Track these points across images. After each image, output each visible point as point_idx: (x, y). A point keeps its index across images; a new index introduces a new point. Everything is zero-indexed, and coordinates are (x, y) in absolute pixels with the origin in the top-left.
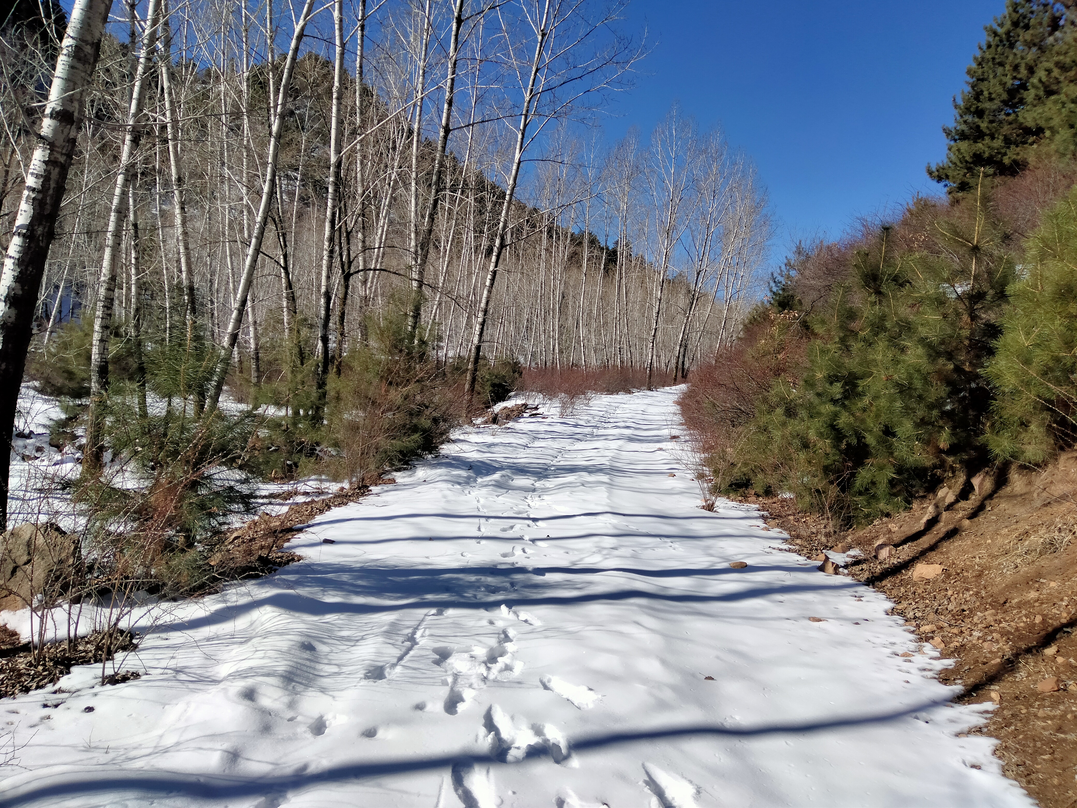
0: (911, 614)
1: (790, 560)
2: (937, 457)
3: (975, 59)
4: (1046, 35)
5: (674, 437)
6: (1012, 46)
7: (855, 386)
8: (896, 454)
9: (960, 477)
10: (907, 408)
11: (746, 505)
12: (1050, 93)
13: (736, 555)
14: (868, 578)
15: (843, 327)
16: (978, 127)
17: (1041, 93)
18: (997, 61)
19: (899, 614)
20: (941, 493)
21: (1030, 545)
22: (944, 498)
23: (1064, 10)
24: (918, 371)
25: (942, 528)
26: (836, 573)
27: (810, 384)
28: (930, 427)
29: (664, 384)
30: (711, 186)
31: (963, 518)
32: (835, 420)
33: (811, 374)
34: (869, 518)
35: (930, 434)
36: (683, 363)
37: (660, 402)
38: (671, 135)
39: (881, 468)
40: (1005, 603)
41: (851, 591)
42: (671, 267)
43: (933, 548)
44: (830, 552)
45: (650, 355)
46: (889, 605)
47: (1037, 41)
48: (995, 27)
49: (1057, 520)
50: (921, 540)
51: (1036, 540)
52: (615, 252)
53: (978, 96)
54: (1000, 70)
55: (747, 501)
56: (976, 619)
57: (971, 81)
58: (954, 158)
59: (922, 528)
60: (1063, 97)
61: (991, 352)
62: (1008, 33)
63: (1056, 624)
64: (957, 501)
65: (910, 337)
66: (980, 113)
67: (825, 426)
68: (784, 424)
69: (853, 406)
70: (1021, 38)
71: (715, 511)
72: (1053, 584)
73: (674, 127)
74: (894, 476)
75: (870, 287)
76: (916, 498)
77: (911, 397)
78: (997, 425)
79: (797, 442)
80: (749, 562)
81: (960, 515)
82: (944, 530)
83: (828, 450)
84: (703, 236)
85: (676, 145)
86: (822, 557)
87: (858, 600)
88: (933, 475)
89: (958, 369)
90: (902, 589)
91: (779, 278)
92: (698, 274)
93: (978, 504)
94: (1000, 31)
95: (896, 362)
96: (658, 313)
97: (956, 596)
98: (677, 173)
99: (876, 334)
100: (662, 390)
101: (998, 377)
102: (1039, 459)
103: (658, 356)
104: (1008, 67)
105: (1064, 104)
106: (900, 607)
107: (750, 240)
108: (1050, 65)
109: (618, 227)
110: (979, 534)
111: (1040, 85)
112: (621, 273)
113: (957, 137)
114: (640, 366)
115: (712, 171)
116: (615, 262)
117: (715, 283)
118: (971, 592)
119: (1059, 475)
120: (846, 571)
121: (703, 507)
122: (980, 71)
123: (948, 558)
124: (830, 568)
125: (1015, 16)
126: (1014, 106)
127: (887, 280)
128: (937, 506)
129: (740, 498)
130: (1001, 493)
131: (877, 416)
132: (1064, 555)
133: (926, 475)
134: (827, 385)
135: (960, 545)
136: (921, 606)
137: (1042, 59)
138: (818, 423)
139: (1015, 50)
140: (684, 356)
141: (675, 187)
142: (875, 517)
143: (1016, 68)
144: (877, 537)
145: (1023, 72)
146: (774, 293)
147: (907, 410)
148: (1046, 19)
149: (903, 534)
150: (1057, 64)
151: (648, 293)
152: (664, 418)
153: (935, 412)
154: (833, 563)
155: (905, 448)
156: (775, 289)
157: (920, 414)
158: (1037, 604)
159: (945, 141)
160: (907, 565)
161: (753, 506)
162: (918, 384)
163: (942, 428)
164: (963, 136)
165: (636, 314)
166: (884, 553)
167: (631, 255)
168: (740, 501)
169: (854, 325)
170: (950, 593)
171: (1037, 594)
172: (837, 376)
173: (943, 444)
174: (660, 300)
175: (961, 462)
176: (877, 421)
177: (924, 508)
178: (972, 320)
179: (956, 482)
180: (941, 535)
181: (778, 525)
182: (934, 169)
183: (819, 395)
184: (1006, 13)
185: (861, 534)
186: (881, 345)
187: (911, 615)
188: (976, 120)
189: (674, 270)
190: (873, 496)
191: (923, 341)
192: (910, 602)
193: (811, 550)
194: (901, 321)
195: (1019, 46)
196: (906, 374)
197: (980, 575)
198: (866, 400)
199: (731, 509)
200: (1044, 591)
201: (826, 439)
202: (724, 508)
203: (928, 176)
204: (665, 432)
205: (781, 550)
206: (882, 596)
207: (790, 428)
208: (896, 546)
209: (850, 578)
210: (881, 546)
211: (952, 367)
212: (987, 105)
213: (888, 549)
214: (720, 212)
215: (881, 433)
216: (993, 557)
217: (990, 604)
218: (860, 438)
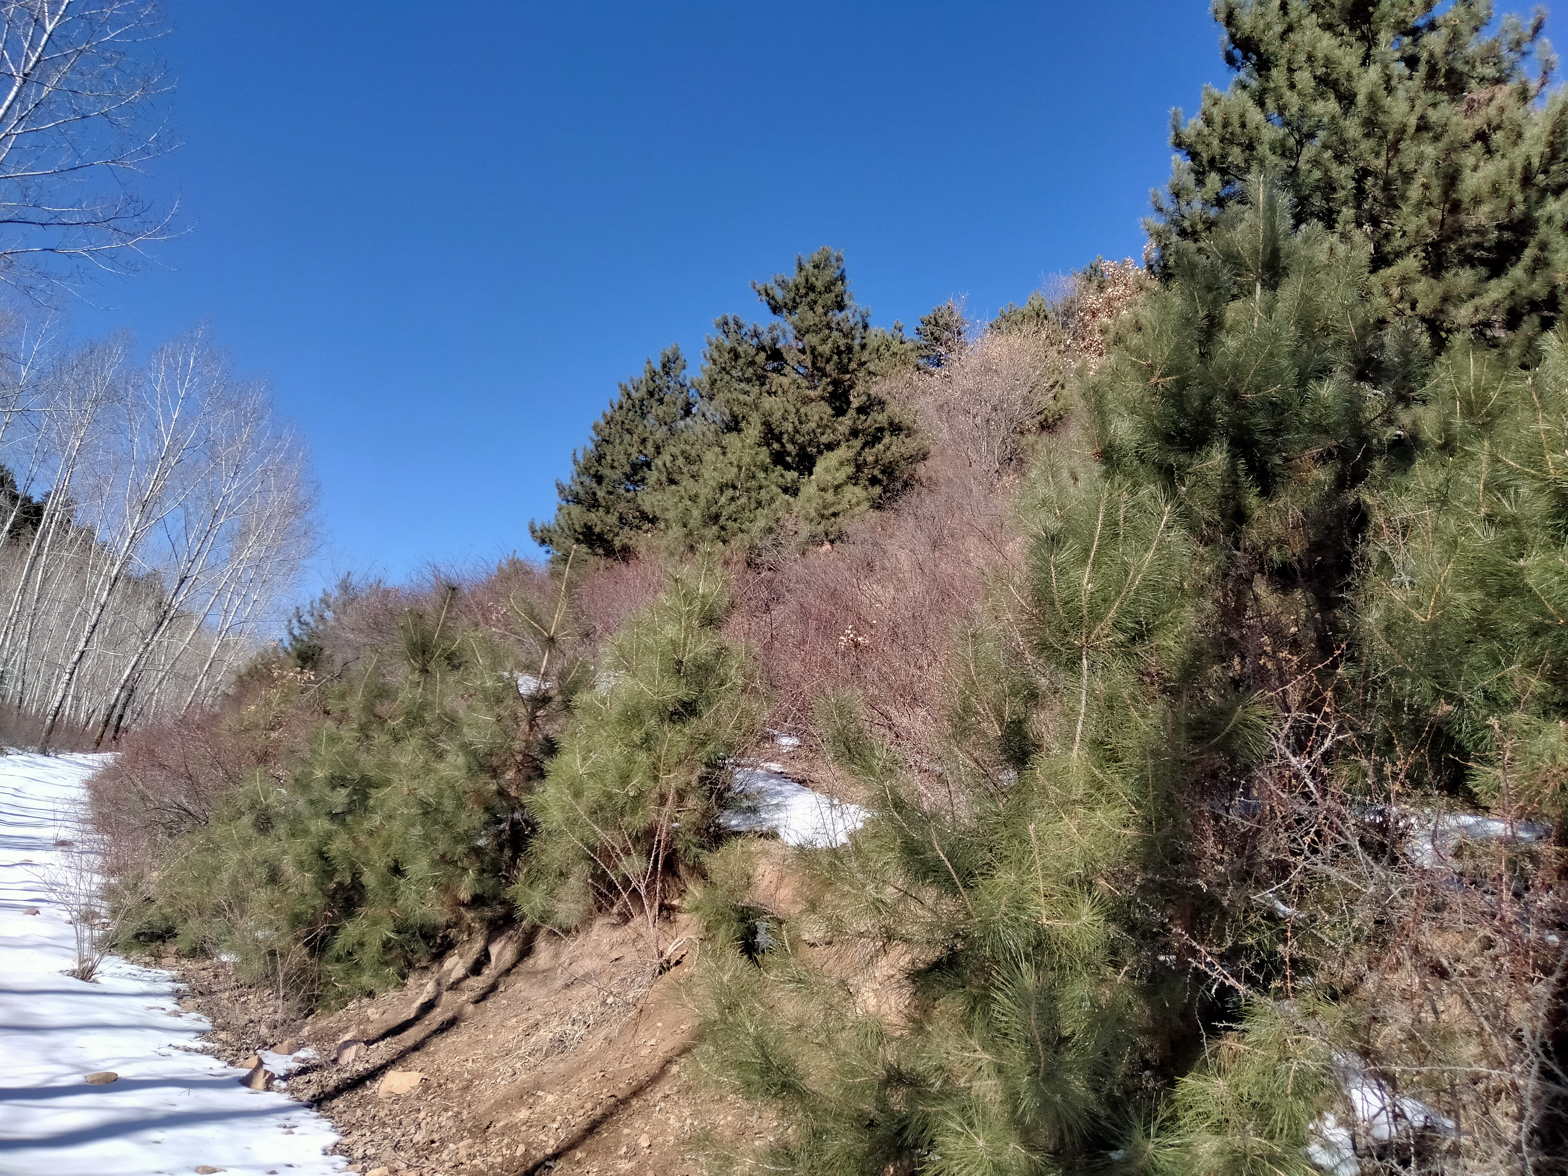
0: (361, 1151)
1: (198, 1067)
2: (453, 912)
3: (604, 415)
4: (678, 417)
5: (63, 843)
6: (643, 415)
7: (366, 797)
8: (400, 902)
9: (476, 942)
10: (426, 837)
11: (154, 972)
12: (672, 482)
13: (103, 1060)
14: (314, 1096)
15: (369, 708)
16: (594, 494)
17: (664, 479)
18: (627, 426)
19: (342, 1152)
20: (448, 963)
21: (535, 1043)
22: (451, 971)
23: (699, 399)
24: (453, 787)
25: (437, 1016)
26: (268, 1089)
27: (302, 784)
28: (451, 868)
29: (74, 748)
30: (235, 457)
31: (467, 1001)
32: (326, 844)
33: (307, 770)
34: (343, 999)
35: (450, 878)
36: (121, 717)
37: (56, 777)
38: (186, 363)
39: (375, 923)
40: (488, 1127)
41: (280, 1118)
42: (137, 560)
43: (417, 1047)
44: (269, 1053)
45: (60, 694)
46: (333, 1138)
47: (668, 420)
48: (630, 388)
49: (574, 1007)
50: (405, 1035)
51: (545, 1035)
52: (38, 511)
53: (600, 458)
54: (627, 437)
55: (158, 964)
56: (445, 1156)
57: (596, 438)
58: (562, 522)
59: (412, 1016)
60: (681, 489)
61: (542, 775)
62: (642, 400)
63: (539, 1155)
64: (466, 977)
65: (451, 739)
66: (599, 479)
67: (310, 851)
68: (247, 843)
69: (356, 826)
70: (653, 410)
71: (94, 981)
72: (550, 1098)
73: (193, 354)
74: (392, 935)
75: (416, 661)
76: (415, 970)
77: (436, 822)
78: (534, 873)
79: (262, 873)
80: (124, 1072)
81: (465, 998)
82: (439, 1019)
83: (307, 889)
84: (205, 525)
85: (191, 380)
86: (253, 1062)
87: (287, 1133)
88: (445, 937)
89: (502, 793)
90: (359, 1112)
91: (306, 618)
92: (182, 581)
93: (490, 981)
94: (634, 394)
95: (427, 769)
96: (94, 627)
97: (429, 1119)
98: (183, 423)
99: (411, 727)
100: (68, 757)
101: (543, 809)
102: (573, 922)
103: (77, 698)
104: (635, 437)
105: (682, 497)
106: (346, 1141)
107: (278, 552)
108: (676, 451)
109: (55, 472)
110: (480, 1026)
111: (664, 470)
112: (39, 546)
113: (570, 498)
114: (38, 710)
115: (240, 436)
116: (36, 525)
117: (208, 600)
118: (450, 1113)
119: (588, 949)
120: (284, 1085)
121: (73, 973)
122: (607, 431)
123: (433, 1061)
124: (260, 1081)
125: (652, 386)
126: (635, 483)
127: (440, 656)
128: (438, 983)
129: (147, 959)
130: (522, 967)
131: (387, 845)
132: (572, 1056)
133: (434, 937)
134: (327, 791)
135: (454, 1042)
136: (378, 1138)
137: (670, 441)
138: (301, 847)
139: (645, 422)
140: (125, 706)
141: (175, 440)
142: (351, 998)
143: (644, 441)
144: (346, 1029)
145: (650, 449)
146: (295, 637)
147: (428, 839)
148: (680, 403)
149: (383, 1025)
150: (683, 452)
151: (84, 591)
152: (51, 806)
153: (461, 849)
154: (266, 1072)
155: (413, 895)
156: (296, 632)
157: (441, 847)
158: (524, 1128)
159: (555, 499)
160: (375, 1074)
161: (166, 973)
162: (449, 805)
163: (465, 870)
164: (578, 500)
165: (54, 621)
166: (349, 1055)
167: (69, 521)
168: (147, 964)
169: (382, 709)
170: (422, 1115)
171: (528, 1113)
172: (344, 779)
173: (465, 895)
174: (103, 607)
175: (482, 920)
176: (384, 851)
177: (421, 985)
178: (531, 729)
179: (471, 949)
180: (434, 1027)
181: (198, 1008)
182: (538, 528)
183: (312, 802)
184: (643, 378)
185: (325, 1023)
186: (413, 743)
187: (358, 1154)
188: (594, 485)
189: (141, 565)
190: (356, 964)
191: (465, 747)
192: (363, 1132)
193: (239, 1050)
194: (446, 715)
195: (651, 419)
196: (435, 789)
197: (467, 1088)
198: (377, 819)
199: (124, 977)
200: (538, 1109)
201: (307, 871)
202: (113, 975)
203: (528, 534)
204: (48, 833)
205: (187, 1050)
206: (326, 1124)
207: (254, 849)
208: (369, 1043)
209: (287, 1095)
210: (347, 1045)
211: (495, 787)
212: (606, 472)
213: (354, 1048)
214: (240, 499)
215: (385, 870)
216: (490, 1059)
217: (469, 1131)
218: (356, 875)
